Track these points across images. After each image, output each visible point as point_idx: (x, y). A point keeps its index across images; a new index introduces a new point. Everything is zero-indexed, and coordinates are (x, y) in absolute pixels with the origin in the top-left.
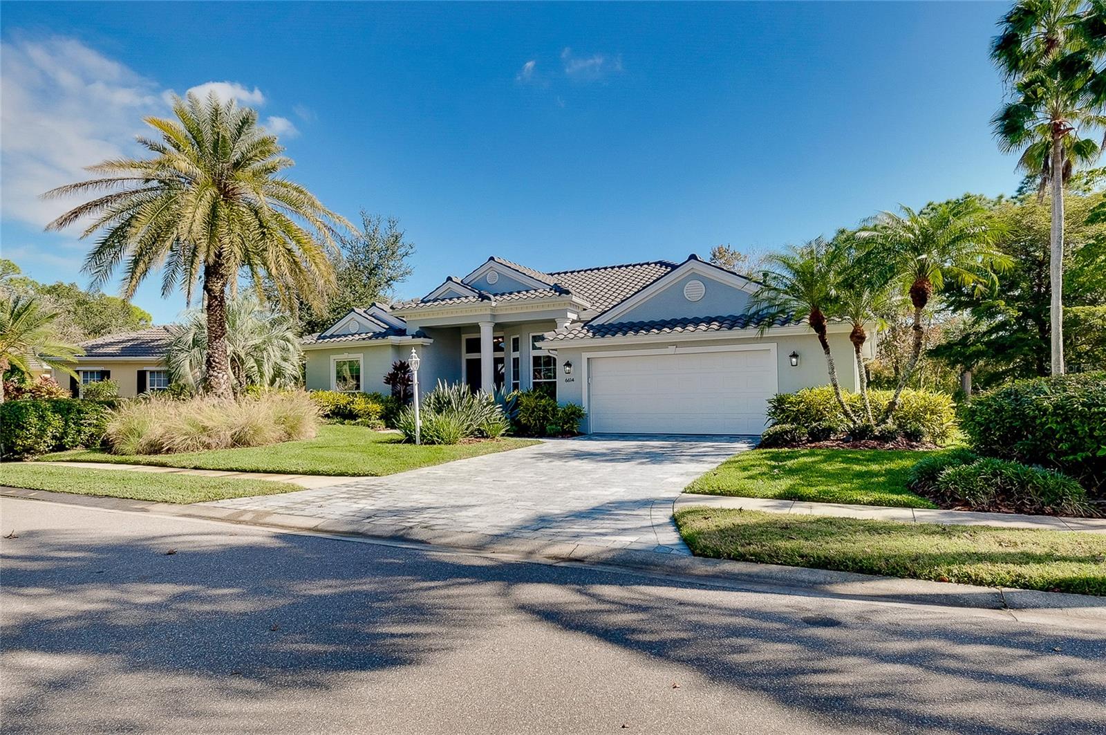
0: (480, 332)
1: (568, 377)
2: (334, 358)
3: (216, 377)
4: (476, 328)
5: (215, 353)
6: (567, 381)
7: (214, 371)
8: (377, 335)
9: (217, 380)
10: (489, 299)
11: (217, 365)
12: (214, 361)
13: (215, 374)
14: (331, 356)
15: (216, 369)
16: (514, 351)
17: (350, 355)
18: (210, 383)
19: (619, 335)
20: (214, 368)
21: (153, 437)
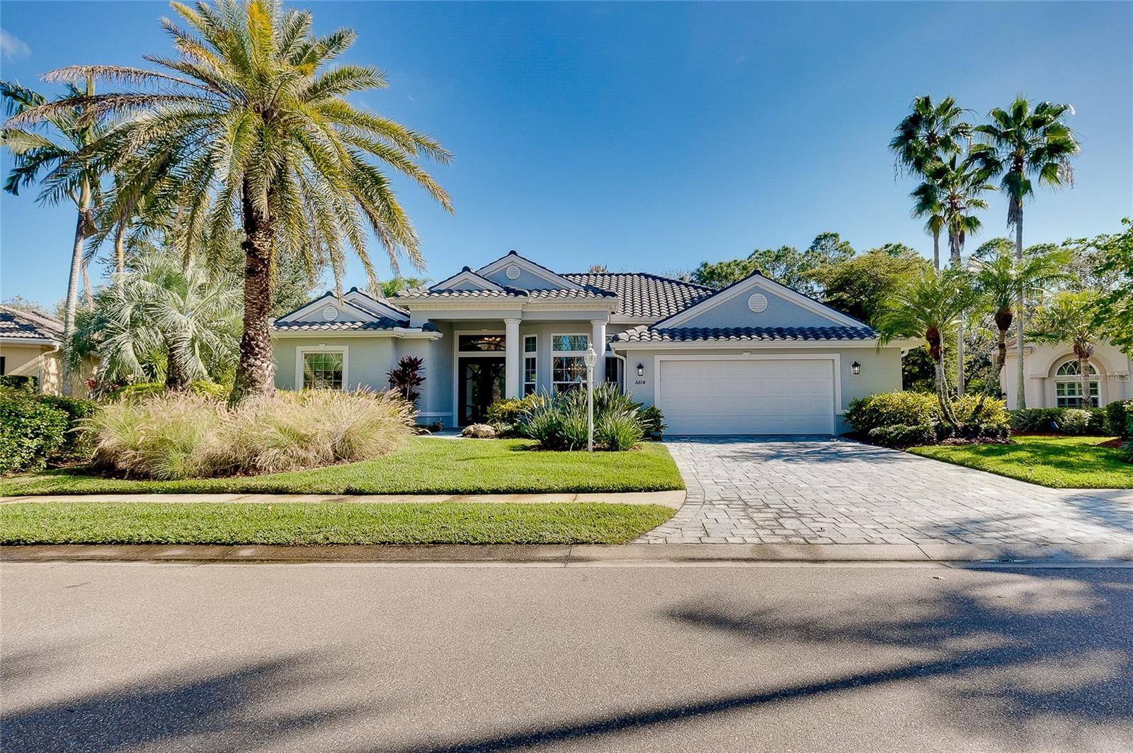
0: (505, 329)
1: (639, 379)
2: (301, 351)
3: (260, 367)
4: (501, 324)
5: (259, 335)
6: (637, 383)
7: (256, 359)
8: (366, 326)
9: (260, 372)
10: (526, 295)
11: (262, 351)
12: (258, 346)
13: (258, 363)
14: (297, 347)
15: (259, 356)
16: (526, 351)
17: (328, 347)
18: (250, 375)
19: (700, 340)
20: (257, 355)
21: (210, 450)
